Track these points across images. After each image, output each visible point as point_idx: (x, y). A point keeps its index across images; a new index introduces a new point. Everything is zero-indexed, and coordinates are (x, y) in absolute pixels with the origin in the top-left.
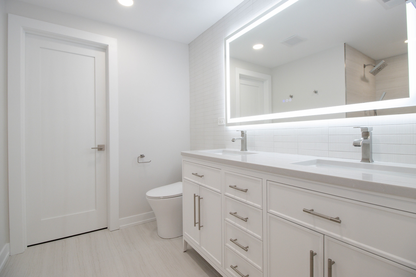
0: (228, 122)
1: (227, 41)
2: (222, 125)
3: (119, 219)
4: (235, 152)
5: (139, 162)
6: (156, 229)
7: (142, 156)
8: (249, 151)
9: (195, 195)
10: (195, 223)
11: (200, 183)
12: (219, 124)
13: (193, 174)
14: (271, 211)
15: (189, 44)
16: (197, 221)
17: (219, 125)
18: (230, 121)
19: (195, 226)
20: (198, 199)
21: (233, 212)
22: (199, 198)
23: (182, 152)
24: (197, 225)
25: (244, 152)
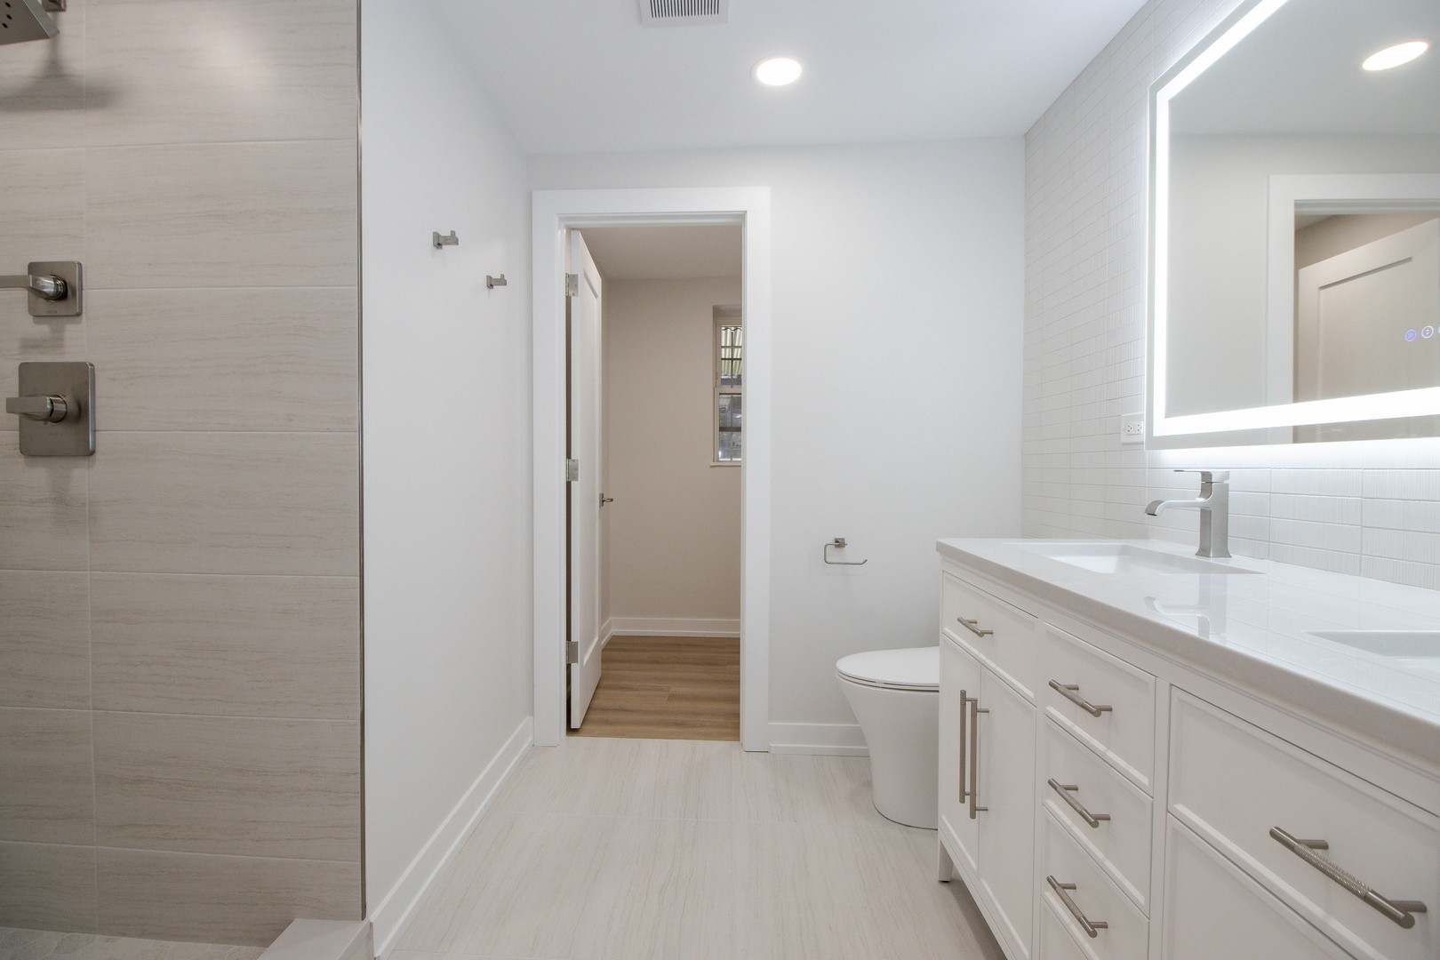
0: (1156, 433)
1: (1160, 94)
2: (1137, 444)
3: (770, 723)
4: (1169, 560)
5: (828, 560)
6: (869, 784)
7: (839, 543)
8: (1237, 560)
9: (963, 694)
10: (963, 794)
11: (982, 657)
12: (1125, 439)
13: (961, 622)
14: (1182, 809)
15: (1026, 134)
16: (968, 789)
17: (1124, 444)
18: (1165, 426)
19: (963, 802)
20: (970, 708)
21: (1063, 781)
22: (975, 711)
23: (939, 540)
24: (967, 798)
25: (1212, 560)
